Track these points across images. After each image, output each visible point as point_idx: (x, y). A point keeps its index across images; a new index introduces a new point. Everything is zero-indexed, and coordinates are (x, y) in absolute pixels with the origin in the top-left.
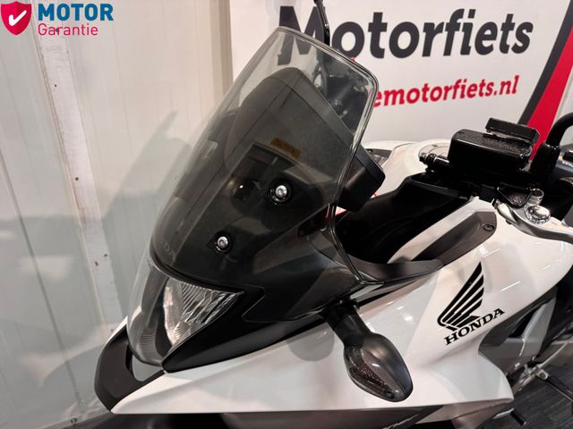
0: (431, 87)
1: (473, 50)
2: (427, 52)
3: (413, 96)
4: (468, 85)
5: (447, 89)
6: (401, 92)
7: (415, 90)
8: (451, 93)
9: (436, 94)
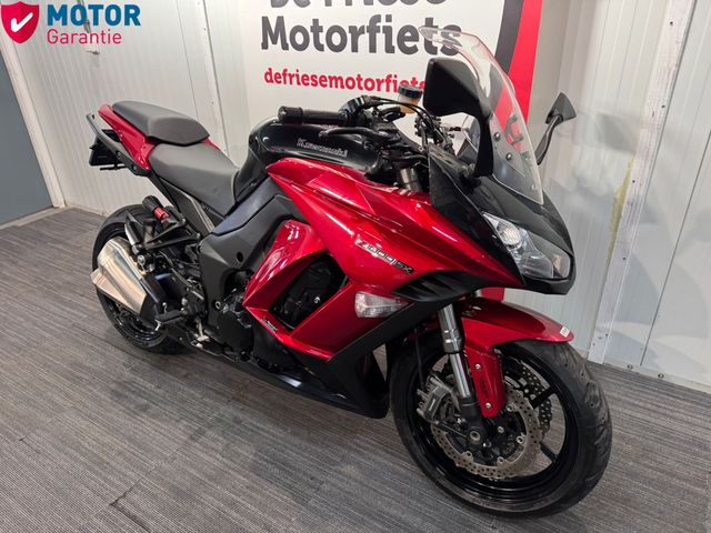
0: (364, 77)
1: (397, 49)
2: (355, 49)
3: (350, 83)
4: (399, 80)
5: (380, 82)
6: (341, 78)
7: (350, 78)
8: (384, 85)
9: (369, 85)
